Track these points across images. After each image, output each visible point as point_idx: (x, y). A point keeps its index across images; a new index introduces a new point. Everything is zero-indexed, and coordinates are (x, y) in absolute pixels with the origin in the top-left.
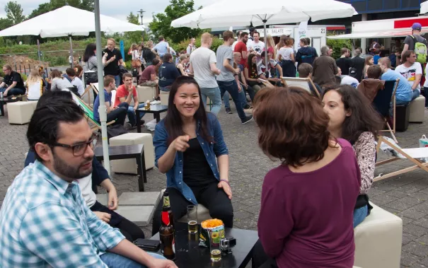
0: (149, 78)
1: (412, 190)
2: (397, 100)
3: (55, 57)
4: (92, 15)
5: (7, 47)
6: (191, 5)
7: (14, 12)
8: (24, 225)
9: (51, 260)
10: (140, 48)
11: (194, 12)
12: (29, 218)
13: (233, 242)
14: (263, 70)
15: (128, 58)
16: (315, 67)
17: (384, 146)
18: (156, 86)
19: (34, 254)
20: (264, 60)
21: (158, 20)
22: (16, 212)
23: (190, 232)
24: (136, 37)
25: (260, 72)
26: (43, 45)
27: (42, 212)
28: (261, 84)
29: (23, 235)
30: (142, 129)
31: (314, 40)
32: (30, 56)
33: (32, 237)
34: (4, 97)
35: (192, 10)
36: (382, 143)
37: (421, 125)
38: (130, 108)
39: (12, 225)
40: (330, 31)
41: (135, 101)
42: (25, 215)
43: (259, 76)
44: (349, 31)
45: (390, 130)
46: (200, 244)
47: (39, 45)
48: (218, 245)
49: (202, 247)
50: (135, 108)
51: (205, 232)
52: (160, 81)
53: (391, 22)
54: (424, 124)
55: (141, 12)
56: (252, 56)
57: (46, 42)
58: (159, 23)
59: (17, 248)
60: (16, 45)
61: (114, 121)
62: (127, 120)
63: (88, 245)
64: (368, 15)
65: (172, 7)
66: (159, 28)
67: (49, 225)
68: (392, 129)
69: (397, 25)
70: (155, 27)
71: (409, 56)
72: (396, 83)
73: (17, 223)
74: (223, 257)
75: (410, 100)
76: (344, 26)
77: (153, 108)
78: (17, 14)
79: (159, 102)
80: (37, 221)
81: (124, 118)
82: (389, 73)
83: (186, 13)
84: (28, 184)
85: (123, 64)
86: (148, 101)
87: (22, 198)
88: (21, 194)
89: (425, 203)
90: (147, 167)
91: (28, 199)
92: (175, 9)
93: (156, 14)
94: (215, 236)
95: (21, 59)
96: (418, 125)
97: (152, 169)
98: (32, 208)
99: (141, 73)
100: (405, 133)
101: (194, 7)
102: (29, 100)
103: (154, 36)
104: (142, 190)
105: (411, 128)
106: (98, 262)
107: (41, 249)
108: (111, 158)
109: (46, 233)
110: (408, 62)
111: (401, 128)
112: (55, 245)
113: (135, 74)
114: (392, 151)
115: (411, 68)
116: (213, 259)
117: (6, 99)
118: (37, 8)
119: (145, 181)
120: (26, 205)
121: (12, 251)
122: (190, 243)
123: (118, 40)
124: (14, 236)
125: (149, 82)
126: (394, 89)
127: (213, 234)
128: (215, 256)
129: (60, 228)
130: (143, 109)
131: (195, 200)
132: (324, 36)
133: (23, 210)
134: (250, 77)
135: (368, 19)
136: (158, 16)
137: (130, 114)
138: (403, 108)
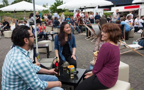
0: (50, 24)
1: (131, 57)
2: (125, 30)
3: (20, 17)
4: (32, 4)
5: (3, 14)
6: (62, 2)
7: (5, 3)
8: (14, 66)
9: (23, 77)
10: (47, 15)
11: (63, 4)
12: (16, 64)
13: (77, 72)
14: (85, 22)
15: (43, 18)
16: (100, 21)
17: (122, 44)
18: (52, 27)
19: (17, 75)
20: (85, 19)
21: (52, 7)
22: (11, 62)
23: (64, 69)
24: (45, 12)
25: (84, 22)
26: (15, 13)
27: (20, 62)
28: (84, 26)
29: (14, 69)
30: (48, 39)
31: (100, 13)
32: (11, 17)
33: (17, 70)
34: (3, 29)
35: (62, 4)
36: (121, 43)
37: (133, 38)
38: (44, 33)
39: (10, 67)
40: (105, 10)
41: (45, 31)
42: (14, 63)
43: (83, 24)
44: (110, 10)
45: (123, 39)
46: (67, 73)
47: (14, 14)
48: (73, 73)
49: (68, 74)
50: (46, 33)
51: (69, 69)
52: (53, 25)
53: (123, 7)
54: (134, 38)
55: (47, 4)
56: (81, 17)
57: (17, 12)
58: (53, 8)
59: (12, 74)
60: (6, 13)
61: (39, 37)
62: (43, 37)
63: (34, 72)
64: (116, 5)
65: (56, 3)
66: (53, 9)
67: (22, 65)
68: (124, 39)
69: (125, 8)
70: (51, 9)
71: (129, 17)
72: (125, 25)
73: (12, 66)
74: (74, 77)
75: (130, 30)
76: (109, 9)
77: (51, 33)
78: (7, 3)
79: (53, 31)
80: (19, 64)
81: (42, 36)
82: (123, 22)
83: (61, 5)
84: (14, 53)
85: (42, 20)
86: (50, 31)
87: (13, 58)
88: (12, 57)
89: (135, 61)
90: (50, 51)
91: (15, 58)
92: (57, 3)
93: (51, 5)
94: (72, 70)
95: (8, 18)
96: (132, 38)
97: (51, 51)
98: (16, 61)
99: (47, 23)
100: (128, 40)
101: (63, 3)
102: (11, 30)
103: (51, 12)
104: (48, 58)
105: (130, 39)
106: (37, 78)
107: (20, 74)
108: (39, 48)
109: (21, 68)
110: (129, 19)
111: (127, 39)
112: (24, 72)
113: (45, 23)
114: (124, 45)
115: (130, 21)
116: (71, 77)
117: (3, 30)
118: (13, 2)
119: (49, 55)
120: (15, 60)
121: (10, 75)
122: (64, 73)
123: (40, 13)
124: (11, 70)
125: (50, 25)
126: (124, 27)
127: (71, 70)
128: (72, 76)
129: (26, 66)
130: (48, 33)
131: (65, 60)
132: (103, 11)
133: (13, 62)
134: (80, 24)
135: (116, 6)
136: (52, 6)
137: (44, 35)
138: (127, 33)
